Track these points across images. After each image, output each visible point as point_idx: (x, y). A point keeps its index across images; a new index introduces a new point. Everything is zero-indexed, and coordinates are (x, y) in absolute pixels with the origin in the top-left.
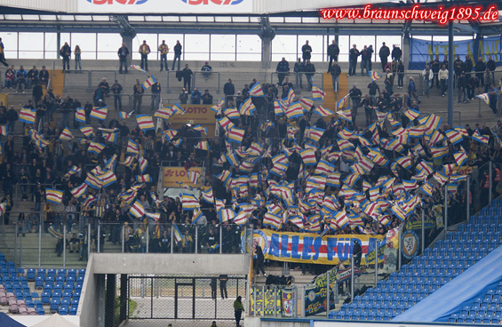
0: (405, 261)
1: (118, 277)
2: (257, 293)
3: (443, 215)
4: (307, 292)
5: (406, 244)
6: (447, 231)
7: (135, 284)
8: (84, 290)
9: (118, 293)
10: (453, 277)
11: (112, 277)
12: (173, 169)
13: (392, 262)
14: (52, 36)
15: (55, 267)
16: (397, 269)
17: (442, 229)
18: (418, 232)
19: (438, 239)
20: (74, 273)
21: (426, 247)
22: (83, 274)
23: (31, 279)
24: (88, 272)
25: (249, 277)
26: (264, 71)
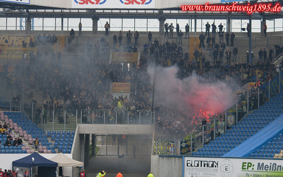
0: (228, 128)
1: (91, 135)
2: (157, 143)
3: (246, 106)
4: (181, 143)
5: (229, 120)
6: (248, 114)
7: (99, 139)
8: (74, 141)
9: (91, 143)
10: (251, 136)
11: (88, 135)
12: (117, 83)
13: (222, 128)
14: (59, 20)
15: (60, 130)
16: (225, 132)
17: (246, 112)
18: (235, 114)
19: (244, 117)
20: (70, 133)
21: (238, 121)
22: (74, 134)
23: (50, 136)
24: (76, 133)
25: (153, 135)
26: (161, 36)
